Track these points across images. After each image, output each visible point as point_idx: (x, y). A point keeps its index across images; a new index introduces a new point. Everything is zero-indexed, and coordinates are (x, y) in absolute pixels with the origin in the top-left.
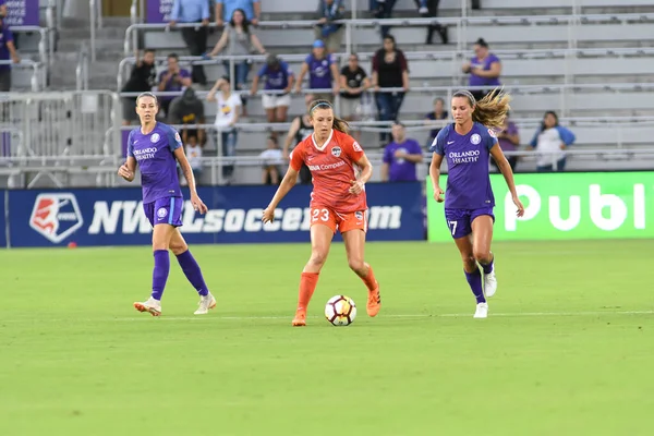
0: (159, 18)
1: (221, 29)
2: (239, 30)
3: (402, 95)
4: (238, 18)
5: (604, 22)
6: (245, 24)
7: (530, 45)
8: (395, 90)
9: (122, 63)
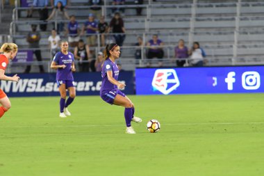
0: (26, 5)
1: (52, 10)
2: (59, 10)
3: (124, 36)
4: (59, 5)
5: (206, 6)
6: (62, 8)
7: (176, 15)
8: (122, 34)
9: (11, 23)
